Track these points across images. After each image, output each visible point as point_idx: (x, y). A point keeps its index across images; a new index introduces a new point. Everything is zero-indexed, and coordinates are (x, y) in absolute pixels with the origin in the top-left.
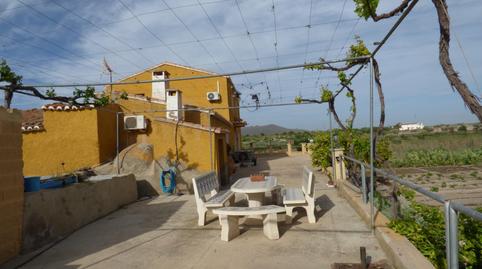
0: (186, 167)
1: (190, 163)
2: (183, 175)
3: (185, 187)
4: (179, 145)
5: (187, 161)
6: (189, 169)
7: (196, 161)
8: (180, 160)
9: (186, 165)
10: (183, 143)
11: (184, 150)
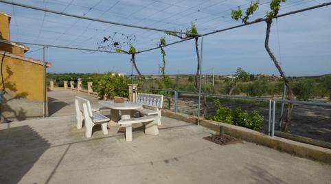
0: (14, 96)
1: (19, 92)
2: (9, 103)
3: (12, 114)
4: (6, 75)
5: (15, 90)
6: (18, 97)
7: (25, 91)
8: (7, 89)
9: (14, 94)
10: (10, 73)
11: (12, 80)
